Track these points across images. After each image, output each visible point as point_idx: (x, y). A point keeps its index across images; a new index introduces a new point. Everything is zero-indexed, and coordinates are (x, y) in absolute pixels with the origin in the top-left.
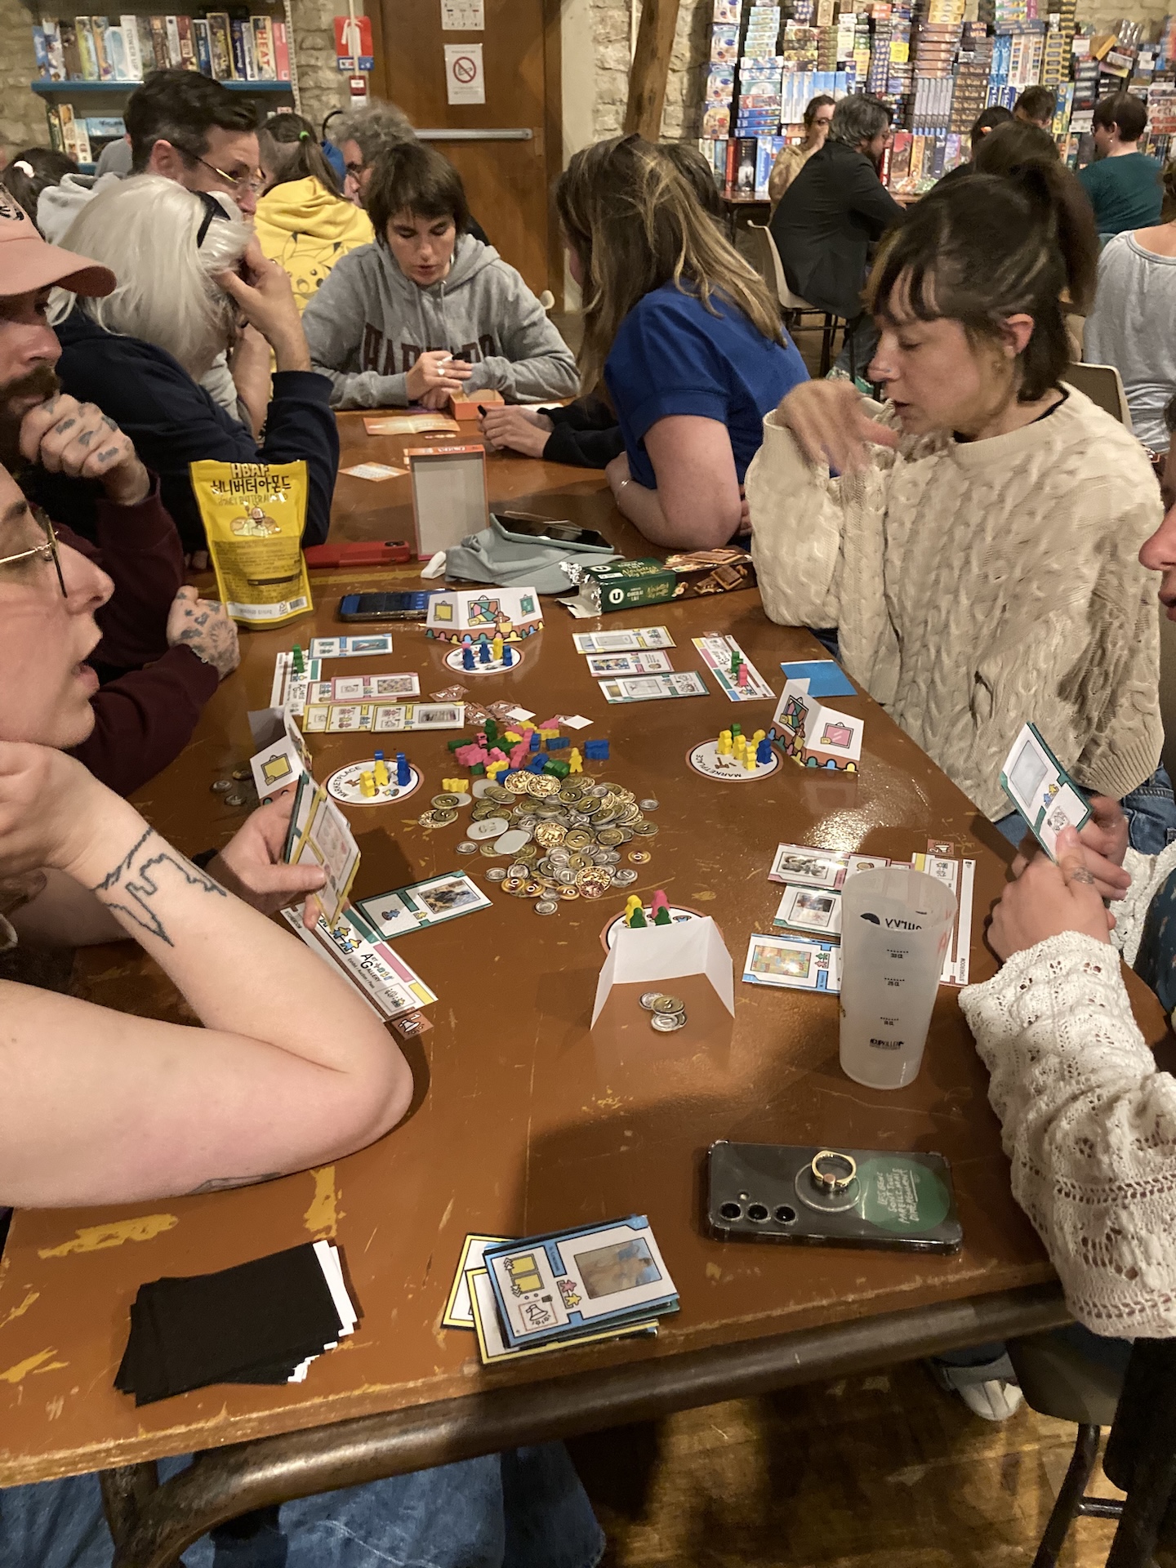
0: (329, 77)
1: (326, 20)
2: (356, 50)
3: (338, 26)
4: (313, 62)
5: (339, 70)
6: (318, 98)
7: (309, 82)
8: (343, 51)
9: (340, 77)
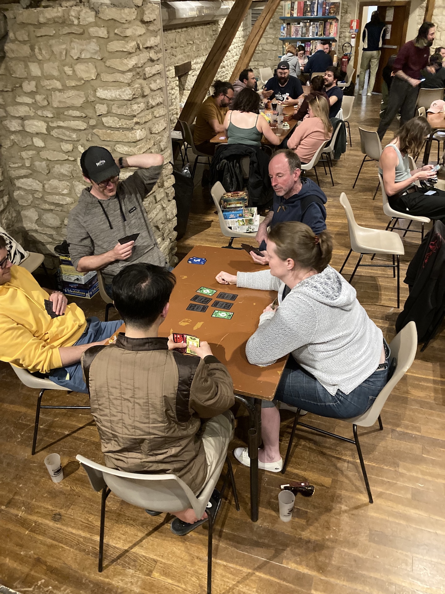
0: (347, 34)
1: (348, 21)
2: (355, 27)
3: (352, 21)
4: (344, 31)
5: (350, 32)
6: (343, 39)
7: (342, 35)
8: (351, 28)
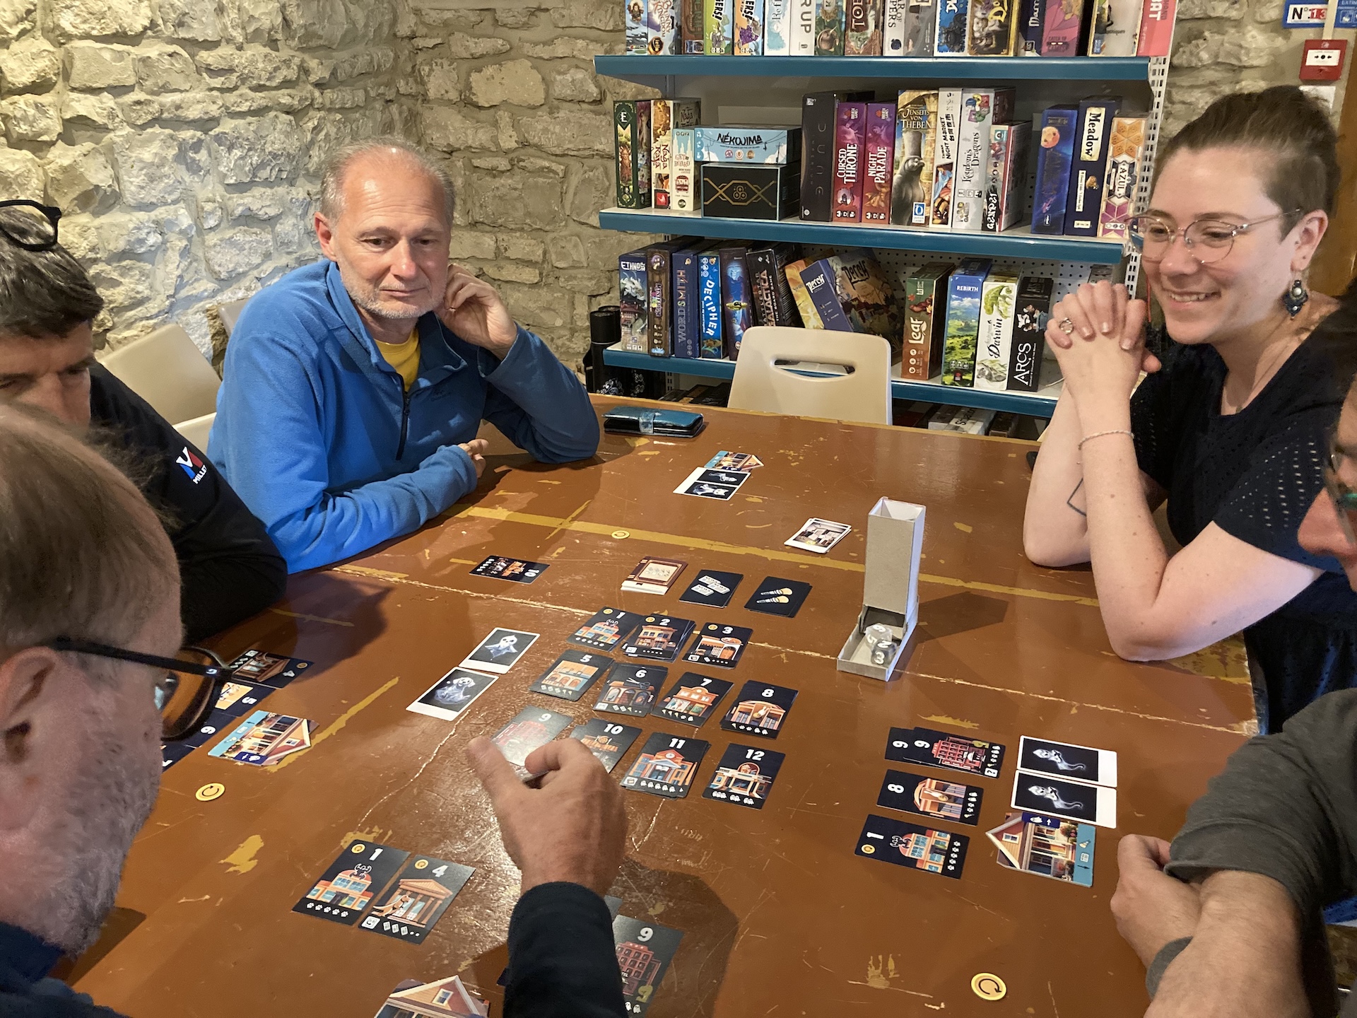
5: (1282, 27)
9: (1280, 42)
